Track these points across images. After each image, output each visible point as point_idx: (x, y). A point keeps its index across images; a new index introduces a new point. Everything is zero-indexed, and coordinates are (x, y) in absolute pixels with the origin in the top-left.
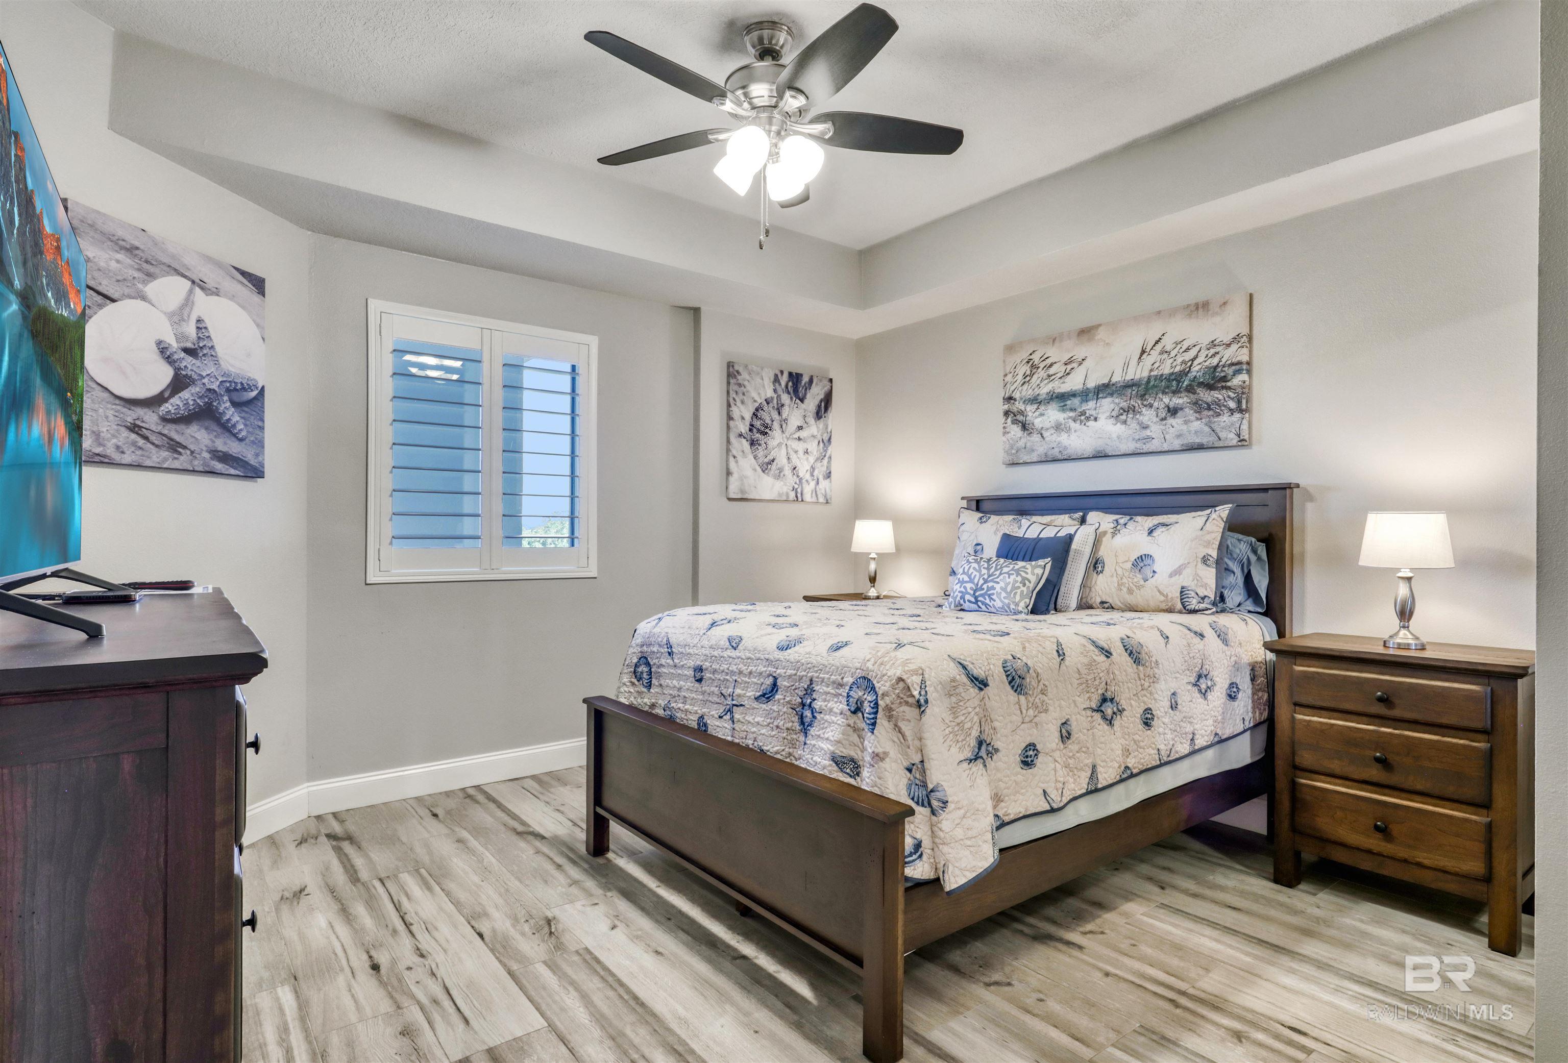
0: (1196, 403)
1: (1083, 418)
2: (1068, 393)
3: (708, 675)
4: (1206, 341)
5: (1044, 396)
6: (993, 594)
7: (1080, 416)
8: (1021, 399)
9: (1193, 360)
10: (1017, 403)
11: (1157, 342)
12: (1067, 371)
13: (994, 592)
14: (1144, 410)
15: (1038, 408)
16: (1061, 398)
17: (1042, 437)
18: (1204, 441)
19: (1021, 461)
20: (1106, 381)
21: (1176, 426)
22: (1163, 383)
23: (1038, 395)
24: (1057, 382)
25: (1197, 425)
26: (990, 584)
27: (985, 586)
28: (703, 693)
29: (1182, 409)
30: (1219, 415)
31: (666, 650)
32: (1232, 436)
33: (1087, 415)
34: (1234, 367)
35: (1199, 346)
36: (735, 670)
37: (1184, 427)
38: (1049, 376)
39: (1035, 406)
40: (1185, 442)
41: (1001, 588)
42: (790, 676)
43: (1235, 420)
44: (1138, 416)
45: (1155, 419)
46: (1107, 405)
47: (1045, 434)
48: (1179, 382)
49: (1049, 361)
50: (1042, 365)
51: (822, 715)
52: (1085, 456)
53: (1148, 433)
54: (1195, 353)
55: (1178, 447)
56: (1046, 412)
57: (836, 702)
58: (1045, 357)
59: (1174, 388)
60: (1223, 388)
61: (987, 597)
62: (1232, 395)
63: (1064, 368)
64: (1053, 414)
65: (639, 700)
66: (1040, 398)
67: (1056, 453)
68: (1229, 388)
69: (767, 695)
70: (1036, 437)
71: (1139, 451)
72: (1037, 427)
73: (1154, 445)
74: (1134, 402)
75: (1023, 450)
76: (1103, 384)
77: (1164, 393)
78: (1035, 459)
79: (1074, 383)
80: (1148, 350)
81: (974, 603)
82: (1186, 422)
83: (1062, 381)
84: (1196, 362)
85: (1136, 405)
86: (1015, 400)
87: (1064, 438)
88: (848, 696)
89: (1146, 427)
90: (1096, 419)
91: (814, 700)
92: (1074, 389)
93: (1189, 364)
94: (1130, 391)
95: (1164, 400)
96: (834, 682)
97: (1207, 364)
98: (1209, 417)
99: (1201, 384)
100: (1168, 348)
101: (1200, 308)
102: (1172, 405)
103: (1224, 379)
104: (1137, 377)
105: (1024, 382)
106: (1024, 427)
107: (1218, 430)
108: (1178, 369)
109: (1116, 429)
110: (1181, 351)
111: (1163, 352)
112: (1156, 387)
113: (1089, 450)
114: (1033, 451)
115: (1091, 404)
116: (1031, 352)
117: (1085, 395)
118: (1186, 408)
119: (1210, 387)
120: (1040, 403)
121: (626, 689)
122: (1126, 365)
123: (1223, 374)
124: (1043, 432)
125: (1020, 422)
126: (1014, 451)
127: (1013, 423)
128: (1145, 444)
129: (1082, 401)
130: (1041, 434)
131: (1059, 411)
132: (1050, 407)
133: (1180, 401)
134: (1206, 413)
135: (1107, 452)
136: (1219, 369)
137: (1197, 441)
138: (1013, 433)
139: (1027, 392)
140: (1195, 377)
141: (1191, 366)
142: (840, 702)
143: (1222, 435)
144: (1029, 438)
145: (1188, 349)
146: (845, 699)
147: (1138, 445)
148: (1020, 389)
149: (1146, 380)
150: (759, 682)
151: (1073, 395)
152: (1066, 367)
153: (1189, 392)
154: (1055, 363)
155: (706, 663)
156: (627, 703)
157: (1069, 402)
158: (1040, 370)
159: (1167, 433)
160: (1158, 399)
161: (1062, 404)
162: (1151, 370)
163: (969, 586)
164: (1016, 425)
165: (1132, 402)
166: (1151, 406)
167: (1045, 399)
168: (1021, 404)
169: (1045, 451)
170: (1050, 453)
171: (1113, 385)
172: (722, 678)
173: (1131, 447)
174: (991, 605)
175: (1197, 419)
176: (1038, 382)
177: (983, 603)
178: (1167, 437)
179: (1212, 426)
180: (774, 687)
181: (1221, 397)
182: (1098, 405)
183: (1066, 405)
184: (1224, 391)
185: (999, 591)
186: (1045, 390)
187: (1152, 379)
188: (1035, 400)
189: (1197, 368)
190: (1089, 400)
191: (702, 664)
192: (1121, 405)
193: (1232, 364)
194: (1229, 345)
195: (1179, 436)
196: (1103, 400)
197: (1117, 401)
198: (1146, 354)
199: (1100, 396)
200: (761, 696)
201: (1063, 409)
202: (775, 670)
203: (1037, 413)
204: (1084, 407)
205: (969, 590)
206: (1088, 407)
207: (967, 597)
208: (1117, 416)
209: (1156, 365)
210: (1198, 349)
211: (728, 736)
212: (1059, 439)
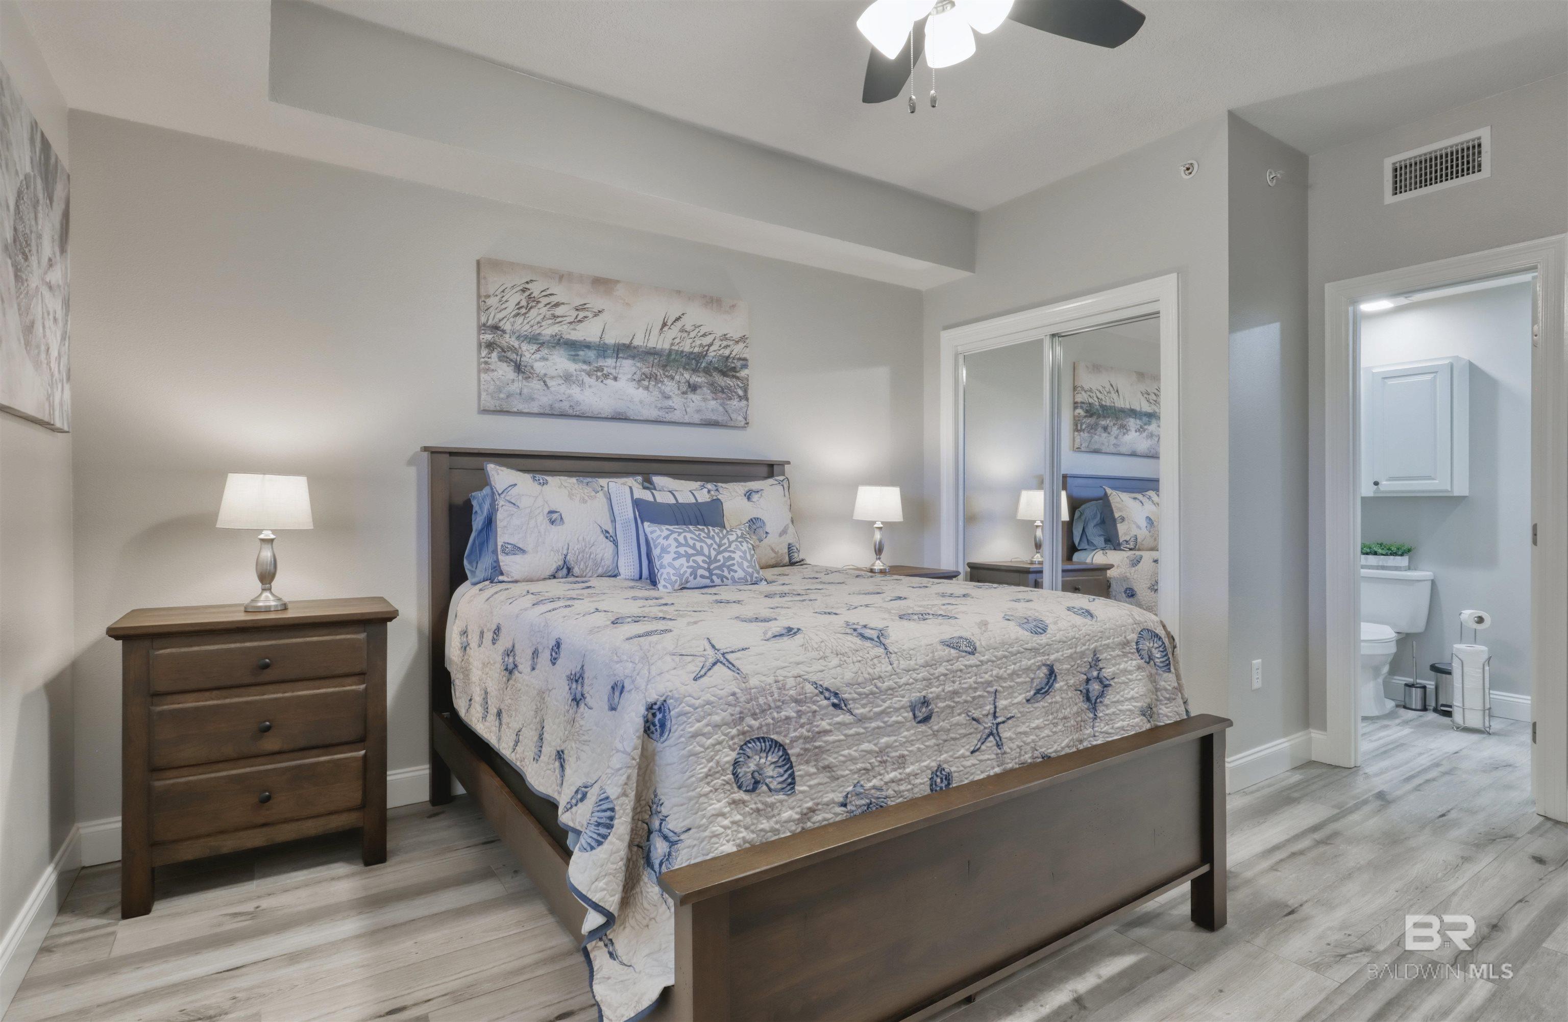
0: (712, 385)
1: (599, 374)
2: (580, 342)
3: (941, 705)
4: (719, 333)
5: (548, 338)
6: (734, 565)
7: (596, 371)
8: (514, 333)
9: (710, 345)
10: (507, 336)
11: (678, 319)
12: (579, 318)
13: (734, 562)
14: (666, 380)
15: (538, 350)
16: (574, 347)
17: (546, 385)
18: (720, 419)
19: (515, 410)
20: (627, 342)
21: (695, 401)
22: (684, 360)
23: (539, 334)
24: (565, 327)
25: (713, 404)
26: (726, 555)
27: (720, 557)
28: (935, 734)
29: (700, 387)
30: (731, 399)
31: (825, 702)
32: (740, 418)
33: (605, 372)
34: (741, 362)
35: (714, 335)
36: (991, 679)
37: (703, 404)
38: (554, 317)
39: (535, 347)
40: (704, 417)
41: (740, 557)
42: (1071, 656)
43: (743, 405)
44: (660, 385)
45: (677, 392)
46: (627, 367)
47: (550, 383)
48: (697, 362)
49: (554, 300)
50: (545, 301)
51: (1116, 680)
52: (603, 416)
53: (670, 403)
54: (711, 341)
55: (697, 421)
56: (550, 358)
57: (1126, 662)
58: (548, 292)
59: (694, 367)
60: (734, 377)
61: (725, 569)
62: (741, 385)
63: (575, 313)
64: (560, 362)
65: (765, 824)
66: (542, 339)
67: (565, 406)
68: (738, 378)
69: (1043, 691)
70: (536, 385)
71: (661, 419)
72: (538, 372)
73: (677, 416)
74: (659, 372)
75: (518, 396)
76: (624, 345)
77: (684, 368)
78: (536, 410)
79: (589, 332)
80: (669, 323)
81: (707, 578)
82: (705, 400)
83: (572, 327)
84: (712, 349)
85: (658, 374)
86: (504, 332)
87: (575, 392)
88: (1138, 650)
89: (668, 398)
90: (615, 379)
91: (1101, 669)
92: (588, 339)
93: (706, 348)
94: (652, 358)
95: (685, 375)
96: (1119, 644)
97: (720, 352)
98: (723, 399)
99: (716, 369)
100: (688, 328)
101: (713, 302)
102: (692, 381)
103: (734, 369)
104: (659, 347)
105: (518, 314)
106: (518, 368)
107: (730, 411)
108: (696, 350)
109: (639, 394)
110: (700, 334)
111: (682, 330)
112: (677, 361)
113: (607, 411)
114: (533, 399)
115: (610, 362)
116: (528, 280)
117: (602, 350)
118: (704, 387)
119: (724, 374)
120: (542, 344)
121: (726, 822)
122: (648, 332)
123: (733, 365)
124: (547, 380)
125: (511, 360)
126: (502, 396)
127: (500, 360)
128: (667, 413)
129: (598, 356)
130: (544, 382)
131: (569, 359)
132: (556, 352)
133: (699, 380)
134: (720, 395)
135: (628, 414)
136: (730, 360)
137: (714, 418)
138: (501, 372)
139: (522, 325)
140: (711, 362)
141: (708, 350)
142: (1131, 660)
143: (734, 416)
144: (525, 383)
145: (704, 335)
146: (1137, 654)
147: (660, 414)
148: (512, 320)
149: (667, 351)
150: (1028, 679)
151: (588, 346)
152: (577, 313)
153: (706, 373)
154: (563, 304)
155: (933, 689)
156: (735, 849)
157: (581, 353)
158: (540, 305)
159: (688, 406)
160: (679, 373)
161: (573, 353)
162: (672, 344)
163: (699, 559)
164: (505, 364)
165: (654, 370)
166: (673, 378)
167: (549, 342)
168: (513, 339)
169: (550, 402)
170: (557, 405)
171: (635, 348)
172: (969, 699)
173: (654, 414)
174: (729, 576)
175: (713, 399)
176: (539, 319)
177: (718, 576)
178: (688, 410)
179: (726, 407)
180: (1052, 673)
181: (732, 384)
182: (618, 364)
183: (578, 355)
184: (734, 380)
185: (740, 561)
186: (549, 331)
187: (673, 353)
188: (533, 339)
189: (713, 354)
190: (608, 357)
191: (924, 693)
192: (643, 371)
193: (740, 359)
194: (737, 342)
195: (698, 411)
196: (624, 361)
197: (639, 364)
198: (668, 327)
199: (620, 355)
200: (1035, 694)
201: (574, 358)
202: (1046, 657)
203: (538, 356)
204: (601, 363)
205: (702, 564)
206: (606, 364)
207: (701, 572)
208: (639, 381)
209: (677, 341)
210: (713, 338)
211: (993, 768)
212: (569, 392)
